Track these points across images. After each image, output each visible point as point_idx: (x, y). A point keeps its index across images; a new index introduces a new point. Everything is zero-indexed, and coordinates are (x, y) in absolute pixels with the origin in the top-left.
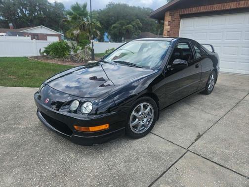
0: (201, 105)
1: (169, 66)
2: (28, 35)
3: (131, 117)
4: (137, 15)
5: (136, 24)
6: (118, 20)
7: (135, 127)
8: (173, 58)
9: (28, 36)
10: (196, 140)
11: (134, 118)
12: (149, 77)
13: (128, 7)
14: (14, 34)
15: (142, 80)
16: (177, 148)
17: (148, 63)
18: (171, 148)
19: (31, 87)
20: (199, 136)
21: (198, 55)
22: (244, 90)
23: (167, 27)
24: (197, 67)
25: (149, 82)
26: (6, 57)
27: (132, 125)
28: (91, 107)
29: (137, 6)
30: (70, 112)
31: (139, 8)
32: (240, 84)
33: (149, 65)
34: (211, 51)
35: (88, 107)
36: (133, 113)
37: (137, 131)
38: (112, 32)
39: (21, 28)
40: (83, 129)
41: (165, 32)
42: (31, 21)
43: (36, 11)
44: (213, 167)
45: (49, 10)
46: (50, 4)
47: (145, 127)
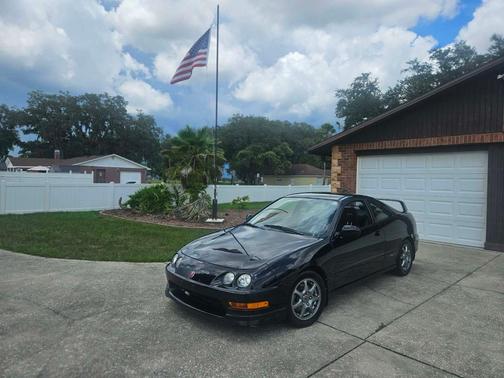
0: (390, 290)
1: (337, 233)
2: (89, 170)
3: (293, 297)
4: (283, 135)
5: (282, 148)
6: (249, 143)
7: (298, 311)
8: (342, 221)
9: (89, 172)
10: (377, 331)
11: (297, 298)
12: (312, 248)
13: (268, 121)
14: (65, 169)
15: (302, 252)
16: (352, 338)
17: (310, 227)
18: (344, 338)
19: (131, 261)
20: (382, 327)
21: (383, 216)
22: (461, 271)
23: (336, 168)
24: (377, 234)
25: (312, 255)
26: (62, 213)
27: (294, 306)
28: (249, 280)
29: (282, 120)
30: (223, 286)
31: (287, 124)
32: (456, 261)
33: (311, 231)
34: (402, 210)
35: (246, 280)
36: (296, 291)
37: (300, 317)
38: (238, 163)
39: (74, 157)
40: (239, 305)
41: (334, 175)
42: (94, 145)
43: (104, 128)
44: (395, 358)
45: (128, 127)
46: (131, 117)
47: (311, 312)
